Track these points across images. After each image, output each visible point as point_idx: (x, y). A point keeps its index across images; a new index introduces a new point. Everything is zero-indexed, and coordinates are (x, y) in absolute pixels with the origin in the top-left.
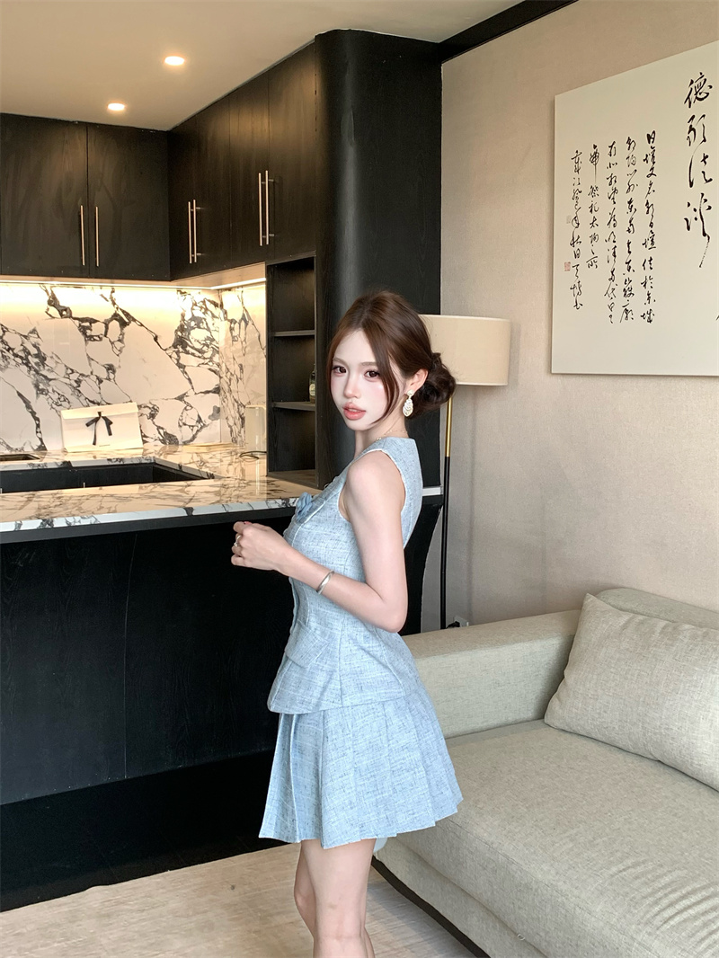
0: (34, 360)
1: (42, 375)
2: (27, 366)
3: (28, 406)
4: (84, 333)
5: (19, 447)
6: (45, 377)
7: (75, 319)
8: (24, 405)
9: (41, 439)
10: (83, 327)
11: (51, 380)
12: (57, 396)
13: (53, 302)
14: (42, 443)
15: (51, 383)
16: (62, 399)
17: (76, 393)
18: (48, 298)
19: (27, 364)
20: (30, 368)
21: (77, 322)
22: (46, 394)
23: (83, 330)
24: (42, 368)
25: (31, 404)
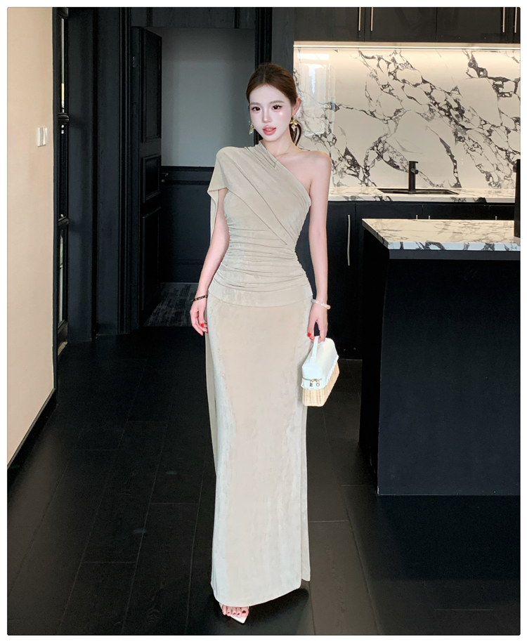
0: (455, 112)
1: (460, 125)
2: (449, 118)
3: (448, 151)
4: (497, 91)
5: (439, 184)
6: (463, 127)
7: (490, 78)
8: (445, 149)
9: (457, 178)
10: (497, 85)
11: (468, 129)
12: (471, 143)
13: (473, 64)
14: (458, 181)
15: (467, 132)
16: (476, 146)
17: (488, 141)
18: (468, 61)
19: (448, 116)
20: (451, 119)
21: (491, 81)
22: (463, 141)
23: (496, 88)
24: (460, 119)
25: (451, 149)
